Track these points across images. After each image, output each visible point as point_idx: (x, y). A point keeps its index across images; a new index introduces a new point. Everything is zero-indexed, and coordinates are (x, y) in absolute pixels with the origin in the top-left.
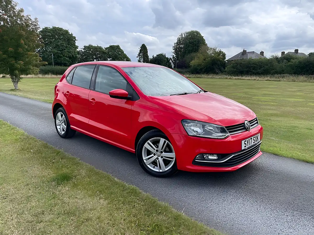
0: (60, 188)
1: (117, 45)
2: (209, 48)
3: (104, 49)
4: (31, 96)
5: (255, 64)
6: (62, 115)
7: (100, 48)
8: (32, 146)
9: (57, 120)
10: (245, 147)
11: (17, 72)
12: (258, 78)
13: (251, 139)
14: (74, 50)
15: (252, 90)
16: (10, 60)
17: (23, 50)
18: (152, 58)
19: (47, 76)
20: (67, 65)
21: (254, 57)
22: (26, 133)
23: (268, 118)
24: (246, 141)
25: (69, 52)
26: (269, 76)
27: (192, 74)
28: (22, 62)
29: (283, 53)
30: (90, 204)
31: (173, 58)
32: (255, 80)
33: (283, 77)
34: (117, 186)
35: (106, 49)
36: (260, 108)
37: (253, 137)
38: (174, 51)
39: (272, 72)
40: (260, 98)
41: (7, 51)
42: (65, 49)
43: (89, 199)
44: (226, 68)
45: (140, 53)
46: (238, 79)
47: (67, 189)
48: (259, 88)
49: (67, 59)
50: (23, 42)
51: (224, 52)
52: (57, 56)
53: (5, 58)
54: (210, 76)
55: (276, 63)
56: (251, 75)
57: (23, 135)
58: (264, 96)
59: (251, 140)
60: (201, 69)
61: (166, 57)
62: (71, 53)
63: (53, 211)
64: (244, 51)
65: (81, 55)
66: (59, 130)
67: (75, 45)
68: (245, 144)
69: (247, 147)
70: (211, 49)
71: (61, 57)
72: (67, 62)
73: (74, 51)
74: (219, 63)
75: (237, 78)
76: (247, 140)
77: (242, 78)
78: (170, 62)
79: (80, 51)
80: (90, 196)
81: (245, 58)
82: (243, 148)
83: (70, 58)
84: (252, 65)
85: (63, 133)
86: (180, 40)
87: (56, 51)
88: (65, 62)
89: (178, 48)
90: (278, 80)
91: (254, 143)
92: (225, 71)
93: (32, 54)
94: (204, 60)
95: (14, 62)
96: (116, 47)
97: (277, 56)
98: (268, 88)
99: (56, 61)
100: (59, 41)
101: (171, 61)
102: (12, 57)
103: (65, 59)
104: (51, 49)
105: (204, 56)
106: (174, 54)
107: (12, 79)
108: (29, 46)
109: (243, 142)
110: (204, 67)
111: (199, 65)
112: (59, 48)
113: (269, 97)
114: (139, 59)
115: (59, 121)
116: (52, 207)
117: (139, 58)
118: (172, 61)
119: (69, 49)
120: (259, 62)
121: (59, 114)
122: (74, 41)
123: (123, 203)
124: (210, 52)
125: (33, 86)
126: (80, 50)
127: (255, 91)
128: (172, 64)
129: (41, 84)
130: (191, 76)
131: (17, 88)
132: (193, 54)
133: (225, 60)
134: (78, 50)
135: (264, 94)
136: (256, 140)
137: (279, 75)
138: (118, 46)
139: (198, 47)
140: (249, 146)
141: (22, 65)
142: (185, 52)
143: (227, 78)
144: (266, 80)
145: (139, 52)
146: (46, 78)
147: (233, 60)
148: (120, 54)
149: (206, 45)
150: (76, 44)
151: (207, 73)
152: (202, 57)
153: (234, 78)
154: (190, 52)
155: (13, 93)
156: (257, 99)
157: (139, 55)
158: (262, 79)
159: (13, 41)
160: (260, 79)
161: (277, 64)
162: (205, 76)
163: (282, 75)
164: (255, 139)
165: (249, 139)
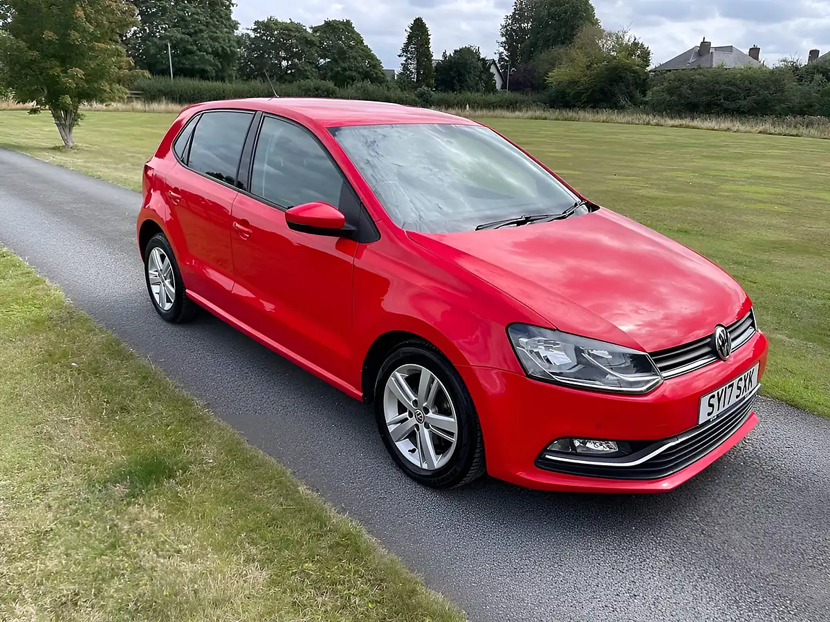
0: (134, 509)
1: (345, 21)
2: (604, 31)
3: (310, 31)
4: (104, 171)
5: (732, 85)
6: (163, 257)
7: (298, 28)
8: (78, 348)
9: (151, 269)
10: (709, 414)
11: (68, 100)
12: (737, 125)
13: (729, 387)
14: (226, 32)
15: (720, 162)
16: (48, 65)
17: (83, 37)
18: (441, 58)
19: (155, 106)
20: (209, 75)
21: (730, 62)
22: (68, 301)
23: (765, 257)
24: (713, 396)
25: (215, 39)
26: (769, 119)
27: (552, 107)
28: (80, 73)
29: (814, 53)
30: (215, 579)
31: (501, 59)
32: (728, 129)
33: (809, 125)
34: (305, 516)
35: (315, 30)
36: (742, 222)
37: (735, 381)
38: (504, 39)
39: (777, 108)
40: (740, 188)
41: (40, 40)
42: (201, 31)
43: (212, 560)
44: (649, 93)
45: (407, 45)
46: (681, 126)
47: (155, 514)
48: (739, 157)
49: (207, 60)
50: (81, 13)
51: (646, 46)
52: (182, 51)
53: (34, 61)
54: (603, 116)
55: (791, 84)
56: (718, 115)
57: (59, 305)
58: (751, 184)
59: (729, 391)
60: (578, 95)
61: (482, 57)
62: (219, 43)
63: (103, 598)
64: (703, 43)
65: (248, 48)
66: (157, 297)
67: (229, 19)
68: (711, 405)
69: (714, 414)
70: (610, 35)
71: (191, 52)
72: (209, 68)
73: (229, 37)
74: (630, 76)
75: (677, 122)
76: (718, 393)
77: (692, 124)
78: (491, 71)
79: (243, 35)
80: (219, 548)
81: (704, 64)
82: (703, 418)
83: (216, 54)
84: (724, 87)
85: (168, 306)
86: (521, 9)
87: (179, 36)
88: (202, 66)
89: (514, 31)
90: (795, 132)
91: (737, 397)
92: (646, 103)
93: (107, 49)
94: (588, 69)
95: (59, 70)
96: (341, 26)
97: (795, 61)
98: (764, 156)
99: (179, 62)
100: (186, 7)
101: (493, 70)
102: (54, 56)
103: (202, 60)
104: (165, 29)
105: (587, 55)
106: (502, 49)
107: (57, 117)
108: (99, 25)
109: (704, 401)
110: (587, 89)
111: (573, 83)
112: (186, 27)
113: (766, 185)
114: (406, 61)
115: (157, 271)
116: (103, 580)
117: (405, 59)
118: (498, 71)
119: (214, 30)
120: (743, 78)
121: (156, 253)
122: (228, 8)
123: (316, 584)
124: (606, 45)
125: (118, 134)
126: (245, 31)
127: (727, 165)
128: (497, 78)
129: (138, 130)
130: (547, 114)
131: (71, 144)
132: (559, 50)
133: (649, 69)
134: (237, 33)
135: (752, 177)
136: (745, 386)
137: (799, 118)
138: (348, 24)
139: (573, 29)
140: (722, 409)
141: (82, 78)
142: (536, 44)
143: (648, 124)
144: (760, 132)
145: (405, 41)
146: (153, 111)
147: (670, 71)
148: (351, 47)
149: (596, 23)
150: (233, 17)
151: (593, 107)
152: (582, 60)
153: (670, 122)
154: (549, 43)
155: (59, 158)
156: (732, 191)
157: (405, 50)
158: (748, 128)
159: (55, 10)
160: (742, 128)
161: (796, 85)
162: (588, 115)
163: (807, 118)
164: (742, 384)
165: (724, 388)
